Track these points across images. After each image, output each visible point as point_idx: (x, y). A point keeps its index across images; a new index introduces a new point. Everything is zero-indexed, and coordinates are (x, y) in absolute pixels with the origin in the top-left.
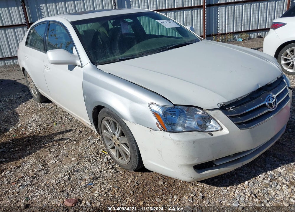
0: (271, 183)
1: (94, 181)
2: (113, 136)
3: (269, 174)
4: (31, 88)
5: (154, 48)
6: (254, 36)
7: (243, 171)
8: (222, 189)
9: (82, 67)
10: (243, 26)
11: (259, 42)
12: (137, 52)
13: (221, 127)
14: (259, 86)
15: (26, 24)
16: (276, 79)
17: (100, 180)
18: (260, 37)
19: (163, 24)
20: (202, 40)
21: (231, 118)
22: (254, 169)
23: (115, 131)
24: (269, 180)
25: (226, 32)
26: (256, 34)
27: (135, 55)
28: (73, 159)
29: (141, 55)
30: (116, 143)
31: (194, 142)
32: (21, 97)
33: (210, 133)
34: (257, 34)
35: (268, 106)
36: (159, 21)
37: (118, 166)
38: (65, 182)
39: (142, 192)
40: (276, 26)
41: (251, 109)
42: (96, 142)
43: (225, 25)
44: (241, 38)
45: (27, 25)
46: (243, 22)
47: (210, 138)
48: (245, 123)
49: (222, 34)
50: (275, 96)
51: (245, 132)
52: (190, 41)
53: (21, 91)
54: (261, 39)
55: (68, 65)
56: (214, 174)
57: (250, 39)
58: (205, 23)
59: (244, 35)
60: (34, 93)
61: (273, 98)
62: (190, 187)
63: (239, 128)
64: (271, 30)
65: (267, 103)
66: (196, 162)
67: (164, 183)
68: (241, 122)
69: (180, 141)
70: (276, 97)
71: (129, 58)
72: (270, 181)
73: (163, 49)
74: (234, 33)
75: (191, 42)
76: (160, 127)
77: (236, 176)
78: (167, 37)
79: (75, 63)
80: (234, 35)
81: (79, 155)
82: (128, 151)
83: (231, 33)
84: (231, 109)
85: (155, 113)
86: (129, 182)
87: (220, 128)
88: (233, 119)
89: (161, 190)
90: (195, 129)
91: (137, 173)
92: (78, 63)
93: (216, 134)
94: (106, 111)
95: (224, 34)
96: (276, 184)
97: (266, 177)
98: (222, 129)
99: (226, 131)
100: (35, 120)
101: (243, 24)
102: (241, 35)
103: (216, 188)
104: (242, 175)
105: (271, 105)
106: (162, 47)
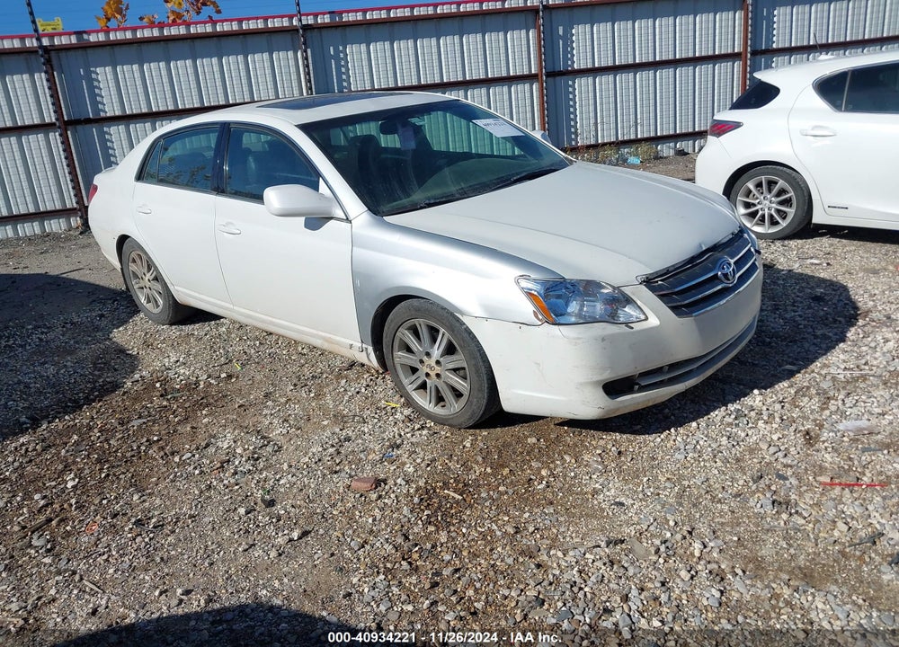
0: (737, 422)
1: (393, 451)
2: (425, 358)
3: (732, 409)
4: (137, 290)
5: (484, 179)
6: (666, 150)
7: (684, 409)
8: (651, 438)
9: (348, 220)
10: (639, 126)
11: (681, 166)
12: (453, 189)
13: (644, 314)
14: (701, 247)
15: (58, 124)
16: (731, 236)
17: (406, 446)
18: (682, 153)
19: (488, 129)
20: (571, 162)
21: (661, 297)
22: (705, 405)
23: (432, 347)
24: (733, 417)
25: (600, 142)
26: (672, 145)
27: (453, 195)
28: (325, 423)
29: (464, 195)
30: (432, 374)
31: (603, 340)
32: (102, 316)
33: (627, 324)
34: (676, 146)
35: (723, 278)
36: (478, 122)
37: (432, 424)
38: (332, 458)
39: (500, 457)
40: (721, 128)
41: (694, 283)
42: (363, 390)
43: (596, 124)
44: (637, 155)
45: (59, 127)
46: (639, 117)
47: (629, 333)
48: (687, 306)
49: (589, 147)
50: (732, 261)
51: (687, 322)
52: (552, 165)
53: (91, 303)
54: (685, 157)
55: (304, 218)
56: (638, 403)
57: (658, 158)
58: (544, 120)
59: (643, 148)
60: (149, 301)
61: (730, 264)
62: (591, 440)
63: (676, 315)
64: (710, 138)
65: (719, 273)
66: (608, 376)
67: (538, 440)
68: (679, 304)
69: (579, 338)
70: (734, 263)
71: (444, 199)
72: (736, 418)
73: (502, 182)
74: (618, 143)
75: (556, 167)
76: (540, 317)
77: (672, 417)
78: (492, 156)
79: (330, 213)
80: (619, 149)
81: (334, 416)
82: (462, 385)
83: (610, 144)
84: (660, 282)
85: (529, 294)
86: (468, 445)
87: (643, 317)
88: (665, 298)
89: (537, 450)
90: (599, 319)
91: (478, 431)
92: (339, 214)
93: (637, 327)
94: (413, 307)
95: (595, 146)
96: (746, 422)
97: (727, 414)
98: (647, 319)
99: (653, 321)
100: (177, 361)
101: (639, 121)
102: (637, 148)
103: (641, 438)
104: (685, 415)
105: (726, 275)
106: (498, 179)
